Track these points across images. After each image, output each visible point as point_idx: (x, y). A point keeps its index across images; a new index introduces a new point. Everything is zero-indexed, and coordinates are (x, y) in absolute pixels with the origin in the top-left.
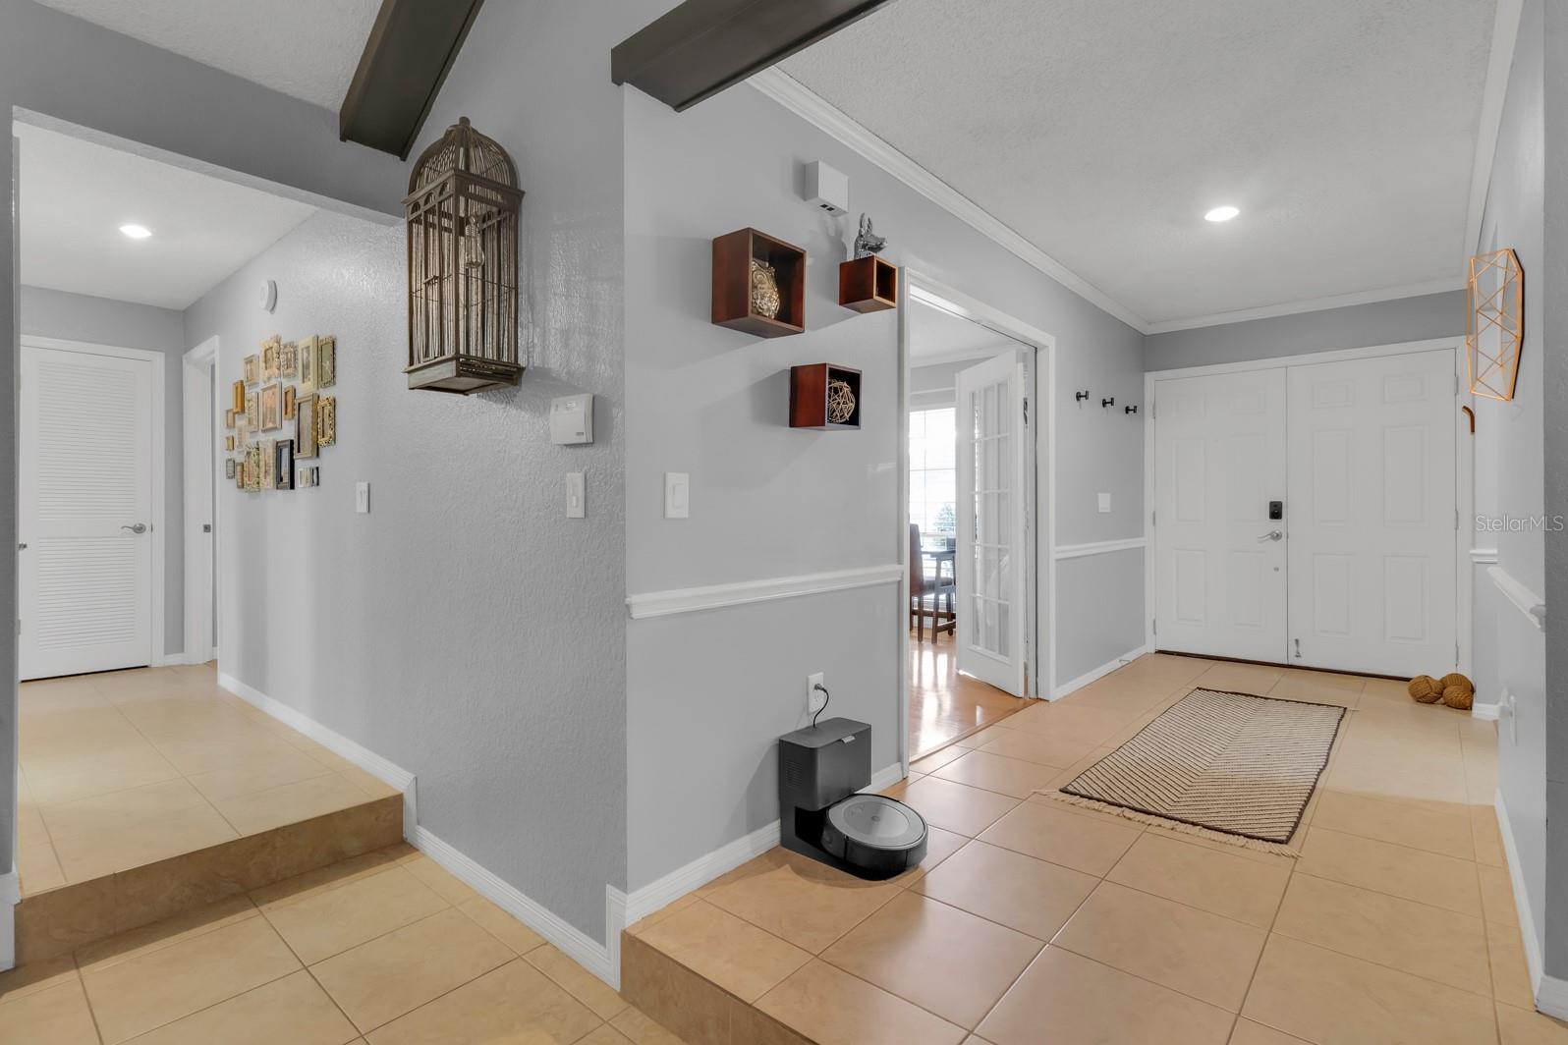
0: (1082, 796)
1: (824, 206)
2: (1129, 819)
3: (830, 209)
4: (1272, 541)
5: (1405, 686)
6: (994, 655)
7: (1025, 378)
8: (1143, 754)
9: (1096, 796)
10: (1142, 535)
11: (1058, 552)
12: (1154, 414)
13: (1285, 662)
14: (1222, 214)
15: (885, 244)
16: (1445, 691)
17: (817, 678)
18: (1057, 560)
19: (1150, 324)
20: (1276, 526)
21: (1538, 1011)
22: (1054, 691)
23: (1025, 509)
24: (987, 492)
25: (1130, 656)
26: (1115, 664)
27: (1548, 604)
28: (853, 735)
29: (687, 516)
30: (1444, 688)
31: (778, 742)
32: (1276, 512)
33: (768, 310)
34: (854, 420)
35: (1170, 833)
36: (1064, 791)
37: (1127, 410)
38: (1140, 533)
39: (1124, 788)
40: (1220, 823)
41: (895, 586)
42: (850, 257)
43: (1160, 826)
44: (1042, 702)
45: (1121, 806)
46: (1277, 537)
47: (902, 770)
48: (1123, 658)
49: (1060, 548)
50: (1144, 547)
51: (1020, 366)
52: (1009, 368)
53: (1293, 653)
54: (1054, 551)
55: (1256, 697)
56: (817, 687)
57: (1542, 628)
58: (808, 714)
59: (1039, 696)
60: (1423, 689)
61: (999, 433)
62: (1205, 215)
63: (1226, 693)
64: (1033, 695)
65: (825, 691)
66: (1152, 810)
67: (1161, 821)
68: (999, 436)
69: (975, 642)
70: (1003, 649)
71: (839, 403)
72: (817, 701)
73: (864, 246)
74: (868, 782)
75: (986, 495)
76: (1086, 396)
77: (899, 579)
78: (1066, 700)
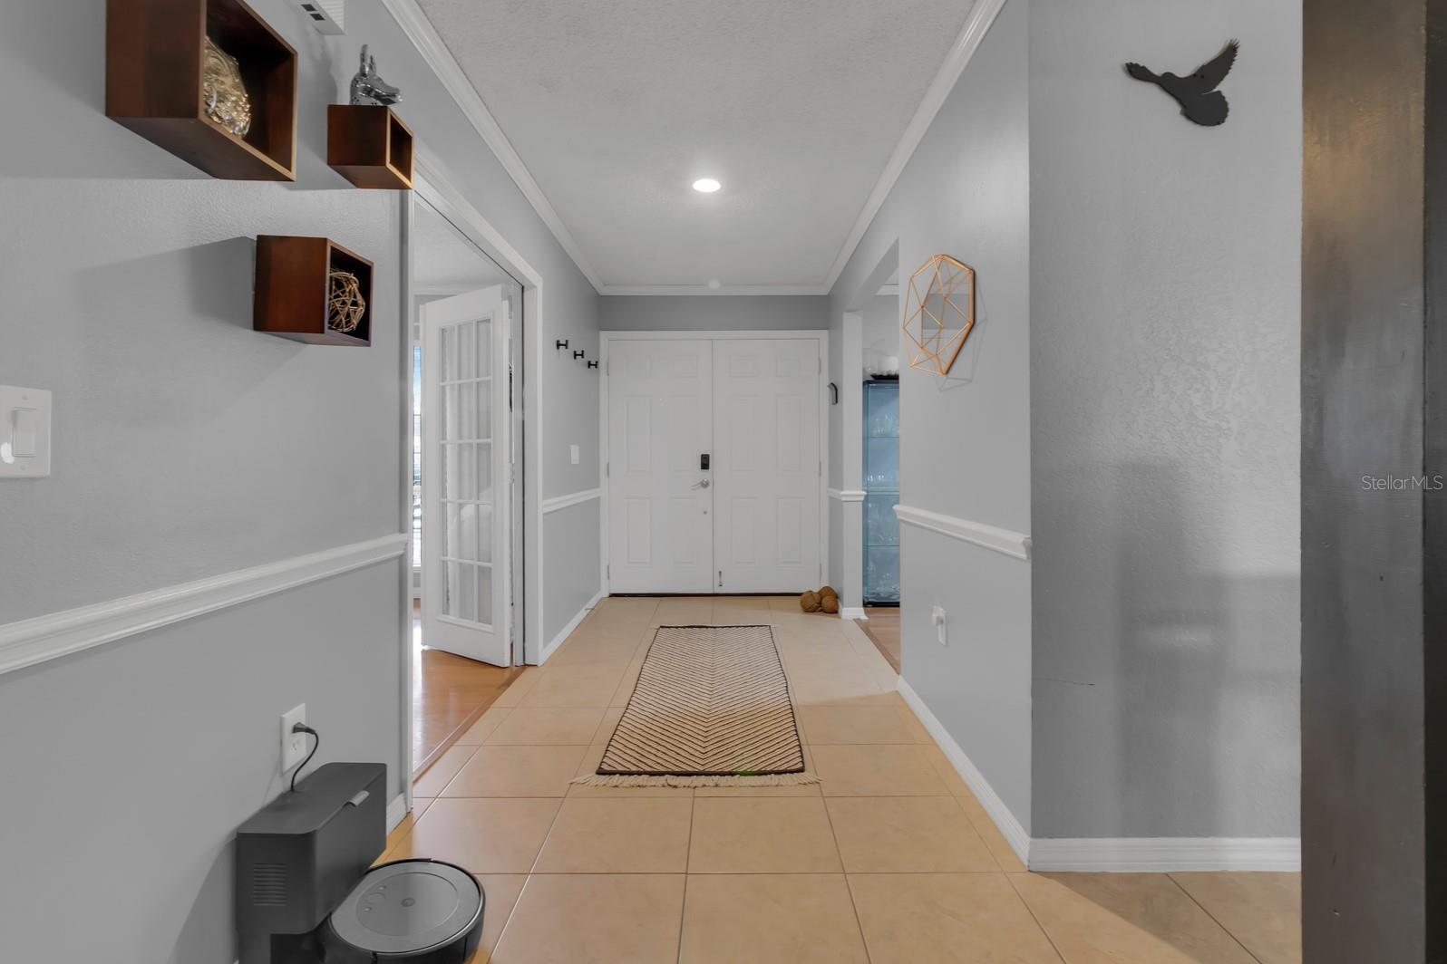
0: (622, 774)
1: (309, 8)
2: (675, 787)
3: (318, 17)
4: (702, 489)
5: (797, 600)
6: (473, 624)
7: (510, 318)
8: (652, 707)
9: (634, 769)
10: (598, 486)
11: (545, 506)
12: (608, 371)
13: (711, 592)
14: (707, 185)
15: (399, 98)
16: (823, 601)
17: (296, 715)
18: (545, 514)
19: (605, 285)
20: (705, 475)
21: (1030, 871)
22: (542, 652)
23: (511, 461)
24: (461, 442)
25: (591, 604)
26: (582, 615)
27: (1033, 537)
28: (365, 789)
29: (49, 473)
30: (822, 599)
31: (235, 837)
32: (705, 463)
33: (232, 123)
34: (362, 332)
35: (715, 792)
36: (601, 772)
37: (590, 364)
38: (595, 484)
39: (654, 751)
40: (749, 766)
41: (396, 562)
42: (344, 99)
43: (704, 786)
44: (530, 668)
45: (662, 774)
46: (705, 485)
47: (406, 803)
48: (587, 606)
49: (546, 502)
50: (599, 498)
51: (506, 303)
52: (494, 302)
53: (717, 583)
54: (543, 504)
55: (707, 627)
56: (296, 729)
57: (1028, 558)
58: (282, 774)
59: (527, 663)
60: (811, 603)
61: (478, 377)
62: (692, 184)
63: (684, 627)
64: (518, 661)
65: (309, 730)
66: (690, 769)
67: (703, 779)
68: (478, 380)
69: (446, 612)
70: (485, 617)
71: (344, 303)
72: (297, 749)
73: (368, 91)
74: (381, 846)
75: (460, 445)
76: (566, 345)
77: (401, 552)
78: (552, 660)
